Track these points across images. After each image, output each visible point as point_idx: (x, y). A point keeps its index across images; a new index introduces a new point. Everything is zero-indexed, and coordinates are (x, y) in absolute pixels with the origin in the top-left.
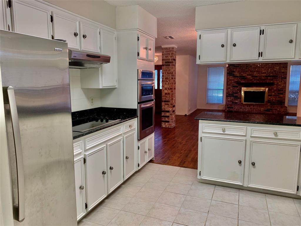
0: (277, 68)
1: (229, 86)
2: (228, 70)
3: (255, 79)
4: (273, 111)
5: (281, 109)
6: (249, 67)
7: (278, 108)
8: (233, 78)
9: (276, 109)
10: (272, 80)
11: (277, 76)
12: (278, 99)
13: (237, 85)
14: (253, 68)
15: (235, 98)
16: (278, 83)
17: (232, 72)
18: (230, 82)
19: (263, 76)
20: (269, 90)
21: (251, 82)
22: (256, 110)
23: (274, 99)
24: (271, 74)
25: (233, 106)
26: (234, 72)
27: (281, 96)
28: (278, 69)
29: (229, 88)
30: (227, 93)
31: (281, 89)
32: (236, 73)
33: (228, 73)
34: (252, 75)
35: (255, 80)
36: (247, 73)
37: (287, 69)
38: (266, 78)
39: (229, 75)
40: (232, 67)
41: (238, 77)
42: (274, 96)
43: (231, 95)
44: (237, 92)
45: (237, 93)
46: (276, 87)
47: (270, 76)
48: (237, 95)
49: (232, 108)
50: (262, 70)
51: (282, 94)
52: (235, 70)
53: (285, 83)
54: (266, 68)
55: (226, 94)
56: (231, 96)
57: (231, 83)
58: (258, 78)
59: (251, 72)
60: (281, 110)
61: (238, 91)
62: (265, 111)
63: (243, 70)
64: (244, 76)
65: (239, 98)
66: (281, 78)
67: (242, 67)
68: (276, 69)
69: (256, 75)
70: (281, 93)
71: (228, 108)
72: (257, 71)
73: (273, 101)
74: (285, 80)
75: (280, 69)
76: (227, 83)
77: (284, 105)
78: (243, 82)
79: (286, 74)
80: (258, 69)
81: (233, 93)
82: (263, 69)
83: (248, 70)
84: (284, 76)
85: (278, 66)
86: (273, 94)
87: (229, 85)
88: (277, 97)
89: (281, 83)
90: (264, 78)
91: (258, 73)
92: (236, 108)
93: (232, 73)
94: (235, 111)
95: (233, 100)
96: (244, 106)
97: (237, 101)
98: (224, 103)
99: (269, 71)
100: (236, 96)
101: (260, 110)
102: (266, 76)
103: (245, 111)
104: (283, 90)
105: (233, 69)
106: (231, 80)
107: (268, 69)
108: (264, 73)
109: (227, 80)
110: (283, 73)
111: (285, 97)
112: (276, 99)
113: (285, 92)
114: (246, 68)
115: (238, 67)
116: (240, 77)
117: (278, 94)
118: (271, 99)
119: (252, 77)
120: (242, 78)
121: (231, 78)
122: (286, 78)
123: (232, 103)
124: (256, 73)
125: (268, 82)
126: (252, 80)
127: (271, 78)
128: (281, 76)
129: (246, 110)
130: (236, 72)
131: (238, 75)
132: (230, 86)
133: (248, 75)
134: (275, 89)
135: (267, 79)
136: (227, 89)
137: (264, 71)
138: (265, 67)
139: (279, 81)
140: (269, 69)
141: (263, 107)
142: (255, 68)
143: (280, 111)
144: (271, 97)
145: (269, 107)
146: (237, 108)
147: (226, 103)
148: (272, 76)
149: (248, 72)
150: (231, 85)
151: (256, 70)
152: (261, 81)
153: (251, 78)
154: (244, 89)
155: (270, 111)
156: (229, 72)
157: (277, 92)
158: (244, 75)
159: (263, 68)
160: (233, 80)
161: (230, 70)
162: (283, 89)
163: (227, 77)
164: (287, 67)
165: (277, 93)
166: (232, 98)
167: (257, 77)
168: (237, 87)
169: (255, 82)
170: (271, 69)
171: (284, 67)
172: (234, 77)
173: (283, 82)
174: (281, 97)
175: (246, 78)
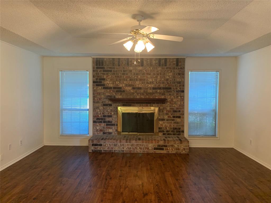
0: (170, 74)
1: (97, 105)
2: (94, 77)
3: (138, 92)
4: (167, 149)
5: (180, 145)
6: (127, 72)
7: (175, 143)
8: (103, 91)
9: (172, 146)
10: (163, 95)
11: (170, 88)
12: (174, 126)
13: (110, 103)
14: (134, 75)
15: (107, 125)
16: (172, 100)
17: (100, 79)
18: (98, 97)
19: (150, 88)
20: (159, 110)
21: (132, 97)
22: (141, 148)
23: (168, 125)
24: (162, 86)
25: (102, 142)
26: (104, 79)
27: (178, 120)
28: (170, 76)
29: (98, 108)
30: (94, 117)
31: (177, 109)
32: (108, 82)
33: (94, 82)
34: (133, 85)
35: (138, 94)
36: (125, 82)
37: (184, 78)
38: (154, 91)
39: (97, 85)
40: (100, 71)
41: (110, 88)
42: (167, 120)
43: (101, 119)
44: (111, 113)
45: (111, 116)
46: (170, 106)
47: (160, 88)
48: (110, 119)
49: (101, 145)
50: (147, 77)
51: (179, 117)
52: (105, 77)
53: (183, 99)
54: (154, 74)
55: (93, 119)
56: (101, 122)
57: (100, 99)
58: (142, 91)
59: (130, 80)
60: (179, 147)
61: (113, 113)
62: (155, 149)
63: (118, 77)
64: (120, 88)
65: (114, 125)
66: (177, 91)
67: (117, 71)
68: (169, 76)
69: (140, 86)
70: (178, 115)
71: (93, 145)
72: (140, 80)
73: (166, 128)
74: (182, 95)
75: (174, 77)
76: (94, 99)
77: (183, 135)
78: (120, 97)
79: (184, 86)
80: (141, 76)
81: (105, 116)
82: (149, 76)
83: (126, 77)
84: (180, 88)
85: (171, 72)
86: (166, 117)
87: (98, 102)
88: (173, 122)
89: (177, 99)
90: (151, 91)
91: (143, 83)
92: (107, 146)
93: (101, 82)
94: (106, 151)
95: (104, 128)
96: (120, 142)
97: (110, 131)
98: (91, 134)
99: (158, 80)
100: (109, 122)
101: (148, 149)
102: (154, 88)
103: (123, 151)
104: (180, 111)
105: (103, 74)
106: (99, 94)
107: (157, 77)
108: (151, 83)
109: (94, 94)
110: (179, 83)
111: (183, 122)
112: (170, 126)
113: (183, 114)
114: (123, 74)
115: (111, 71)
116: (114, 88)
117: (174, 117)
118: (164, 125)
119: (134, 88)
120: (117, 91)
121: (100, 90)
122: (183, 91)
123: (104, 133)
124: (138, 82)
125: (157, 98)
126: (133, 93)
127: (162, 90)
128: (177, 88)
129: (125, 149)
130: (107, 80)
131: (111, 86)
132: (100, 104)
133: (126, 85)
134: (168, 109)
135: (157, 92)
136: (94, 110)
137: (151, 80)
138: (152, 74)
139: (174, 97)
140: (159, 77)
141: (152, 143)
142: (137, 74)
143: (179, 149)
144: (164, 123)
145: (161, 143)
146: (110, 145)
147: (94, 134)
148: (163, 88)
149: (126, 80)
150: (101, 102)
151: (139, 77)
152: (147, 97)
153: (132, 91)
154: (121, 109)
155: (163, 149)
156: (97, 79)
157: (172, 114)
158: (121, 86)
159: (150, 74)
160: (103, 93)
161: (99, 77)
162: (180, 108)
163: (93, 88)
164: (183, 74)
165: (172, 116)
166: (103, 125)
167: (140, 88)
168: (111, 105)
169: (138, 97)
170: (161, 77)
171: (179, 74)
172: (104, 88)
173: (179, 97)
174: (178, 123)
175: (124, 91)
